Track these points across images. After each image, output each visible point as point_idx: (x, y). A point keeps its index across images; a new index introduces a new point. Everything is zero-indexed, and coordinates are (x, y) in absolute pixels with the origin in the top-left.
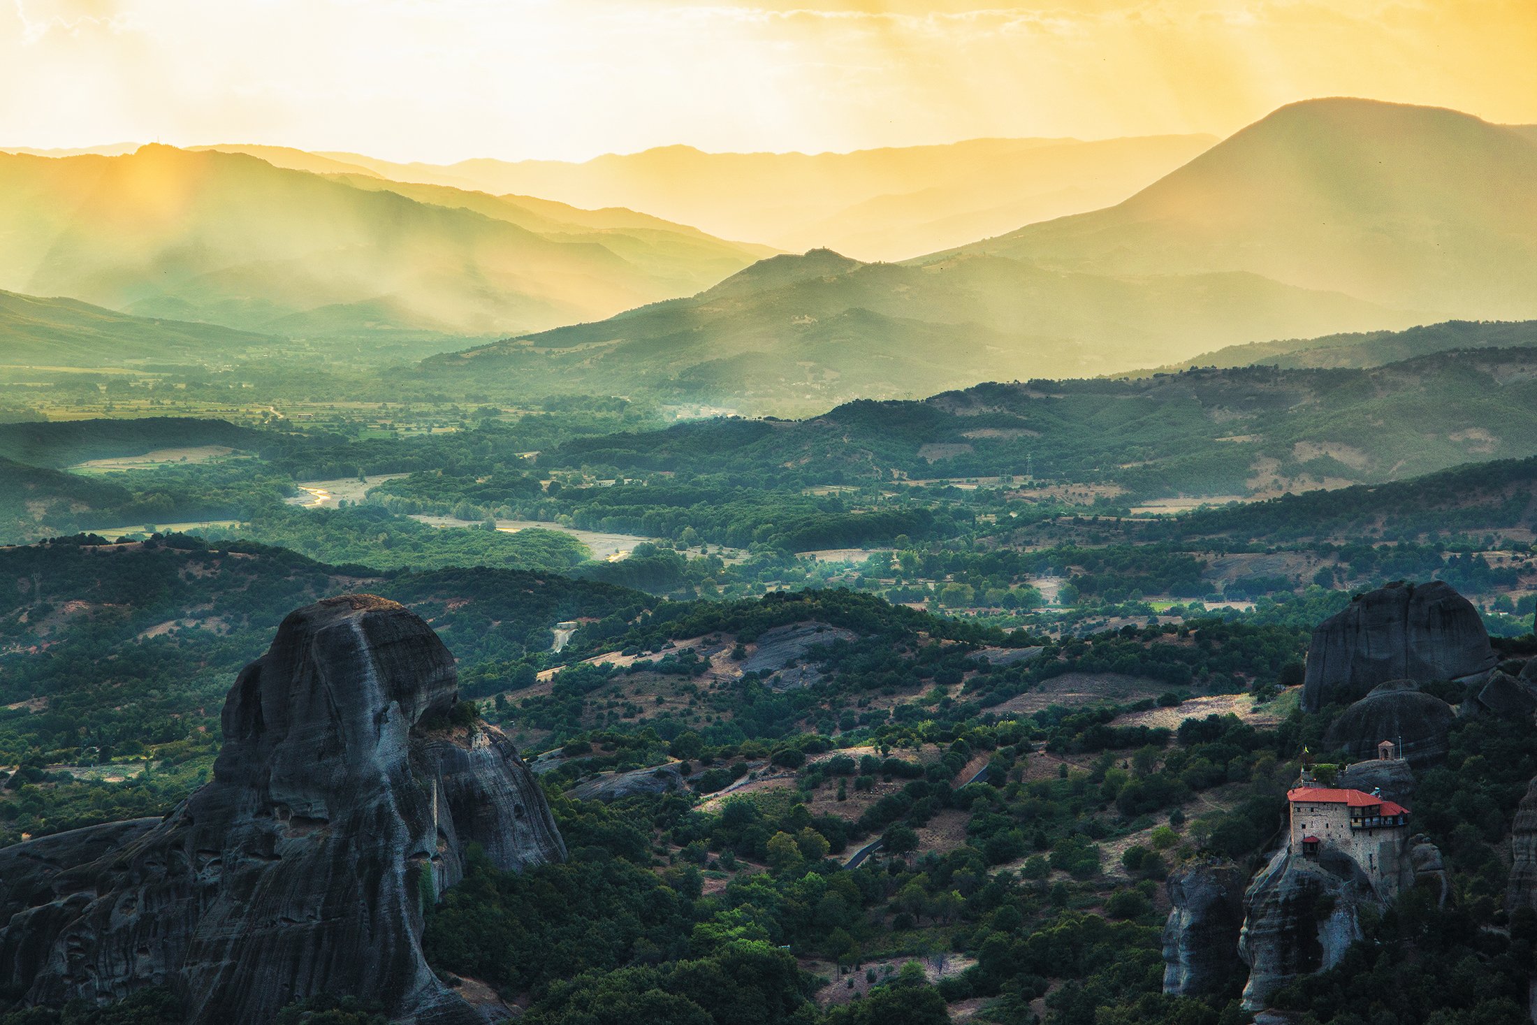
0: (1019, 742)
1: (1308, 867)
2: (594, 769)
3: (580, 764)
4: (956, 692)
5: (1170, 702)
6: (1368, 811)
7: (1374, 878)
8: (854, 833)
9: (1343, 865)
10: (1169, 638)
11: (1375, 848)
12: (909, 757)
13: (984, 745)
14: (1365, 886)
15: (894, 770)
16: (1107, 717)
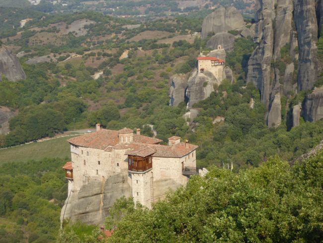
0: (135, 48)
1: (202, 75)
2: (32, 56)
3: (29, 55)
4: (120, 36)
5: (170, 37)
6: (215, 62)
7: (217, 77)
9: (210, 74)
10: (170, 22)
11: (217, 70)
13: (127, 48)
14: (215, 79)
15: (105, 55)
16: (155, 41)
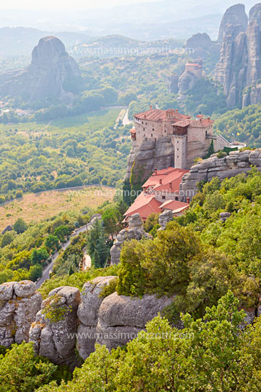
0: (145, 57)
1: (188, 75)
2: (84, 62)
6: (197, 66)
8: (123, 71)
9: (193, 74)
10: (165, 41)
11: (197, 72)
12: (130, 60)
13: (140, 58)
14: (196, 77)
15: (128, 62)
